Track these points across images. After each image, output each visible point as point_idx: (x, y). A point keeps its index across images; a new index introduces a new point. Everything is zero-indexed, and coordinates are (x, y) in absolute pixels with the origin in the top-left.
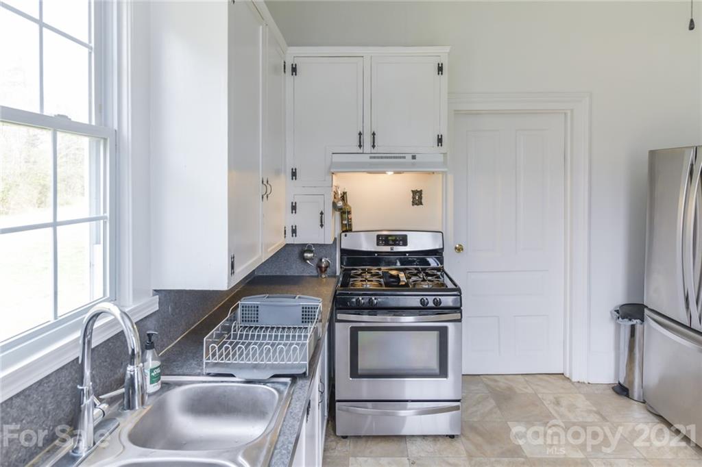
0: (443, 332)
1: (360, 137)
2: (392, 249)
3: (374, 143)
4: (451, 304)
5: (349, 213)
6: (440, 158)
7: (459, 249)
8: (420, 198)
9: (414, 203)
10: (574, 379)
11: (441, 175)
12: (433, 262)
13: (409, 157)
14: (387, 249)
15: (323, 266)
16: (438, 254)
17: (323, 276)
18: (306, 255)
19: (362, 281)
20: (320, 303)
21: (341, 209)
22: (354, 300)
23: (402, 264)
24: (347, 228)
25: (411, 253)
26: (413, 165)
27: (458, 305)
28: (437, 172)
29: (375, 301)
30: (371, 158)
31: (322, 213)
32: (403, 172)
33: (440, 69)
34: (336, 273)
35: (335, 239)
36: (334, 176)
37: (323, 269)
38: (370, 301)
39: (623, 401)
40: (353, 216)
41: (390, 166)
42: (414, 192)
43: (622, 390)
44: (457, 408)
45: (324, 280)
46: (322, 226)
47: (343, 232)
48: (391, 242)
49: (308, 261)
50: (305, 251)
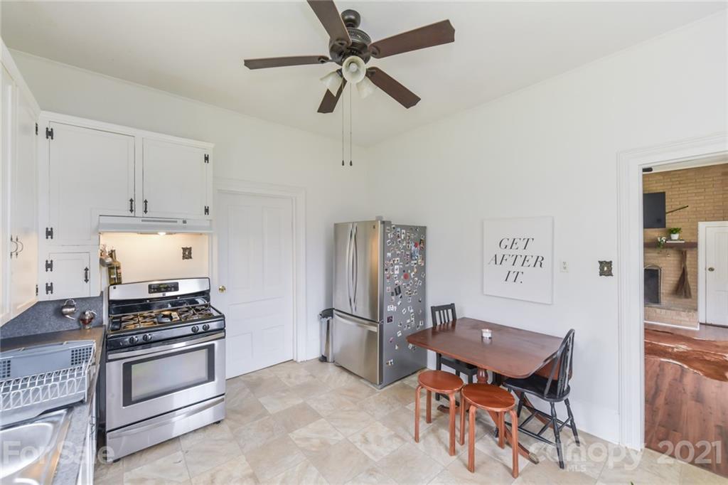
0: (211, 349)
1: (132, 203)
2: (164, 295)
3: (146, 209)
4: (216, 327)
5: (118, 268)
6: (208, 224)
7: (222, 290)
8: (190, 253)
9: (185, 257)
10: (299, 361)
11: (207, 237)
12: (201, 301)
13: (180, 223)
14: (160, 295)
15: (87, 318)
16: (205, 294)
17: (87, 327)
18: (64, 310)
19: (134, 324)
20: (93, 344)
21: (110, 264)
22: (127, 340)
23: (173, 305)
24: (116, 281)
25: (182, 296)
26: (185, 228)
27: (223, 327)
28: (205, 234)
29: (150, 337)
30: (142, 221)
31: (86, 269)
32: (175, 233)
33: (207, 159)
34: (102, 322)
35: (102, 292)
36: (101, 236)
37: (87, 321)
38: (145, 338)
39: (324, 364)
40: (123, 271)
41: (162, 228)
42: (184, 249)
43: (324, 359)
44: (223, 400)
45: (88, 331)
46: (87, 281)
47: (111, 285)
48: (163, 290)
49: (68, 316)
50: (63, 307)
